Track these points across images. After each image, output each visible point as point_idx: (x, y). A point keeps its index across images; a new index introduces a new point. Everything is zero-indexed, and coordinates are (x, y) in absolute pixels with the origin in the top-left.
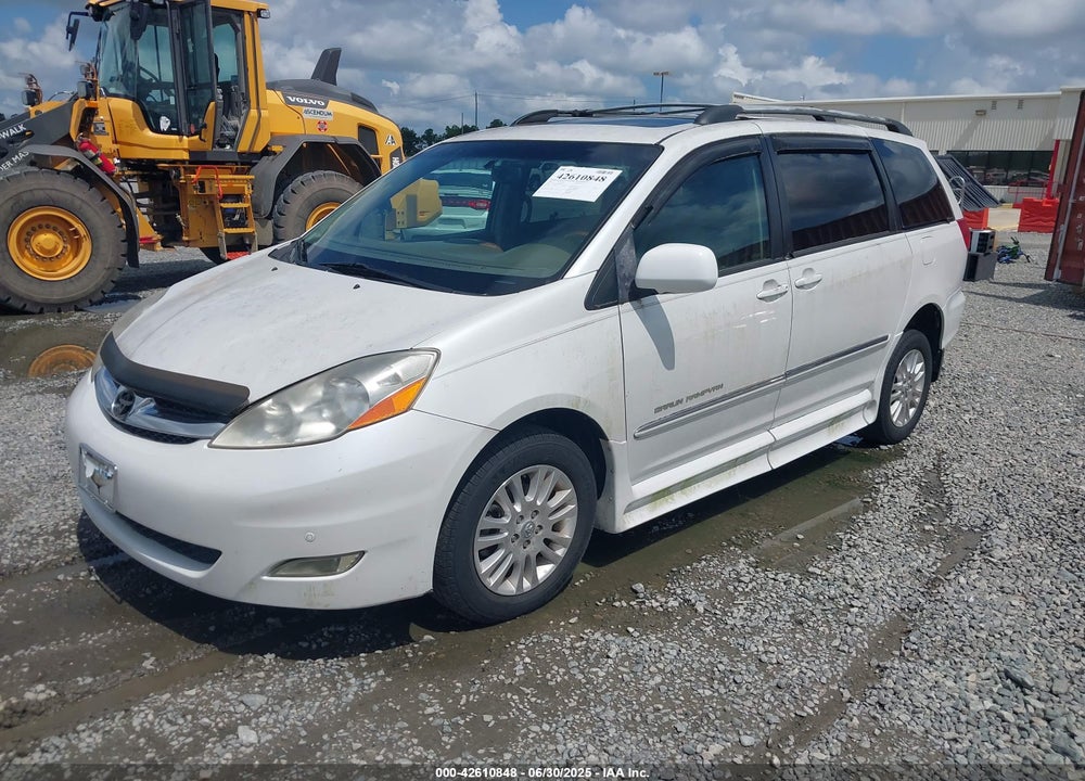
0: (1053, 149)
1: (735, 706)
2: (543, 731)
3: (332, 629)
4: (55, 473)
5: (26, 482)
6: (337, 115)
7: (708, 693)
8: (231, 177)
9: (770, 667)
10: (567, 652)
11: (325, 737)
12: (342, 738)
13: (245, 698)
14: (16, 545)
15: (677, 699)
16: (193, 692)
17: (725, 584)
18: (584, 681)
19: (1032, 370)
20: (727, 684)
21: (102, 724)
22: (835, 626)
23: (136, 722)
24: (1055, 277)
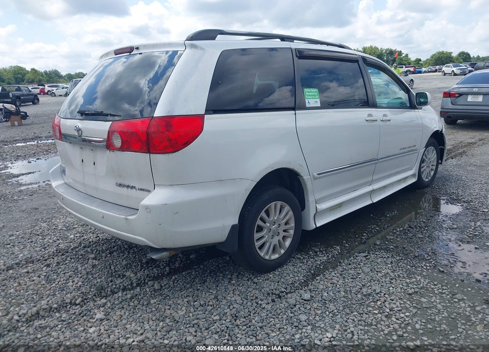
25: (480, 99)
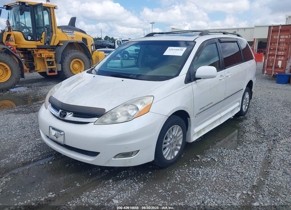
0: (253, 41)
1: (237, 184)
2: (192, 194)
3: (123, 172)
4: (25, 135)
5: (17, 138)
6: (76, 35)
7: (228, 181)
8: (48, 52)
9: (240, 173)
10: (188, 174)
11: (136, 200)
12: (141, 200)
13: (110, 192)
14: (23, 155)
15: (222, 183)
16: (94, 191)
17: (219, 153)
18: (196, 181)
19: (267, 96)
20: (232, 178)
21: (74, 202)
22: (251, 162)
23: (83, 200)
24: (265, 73)
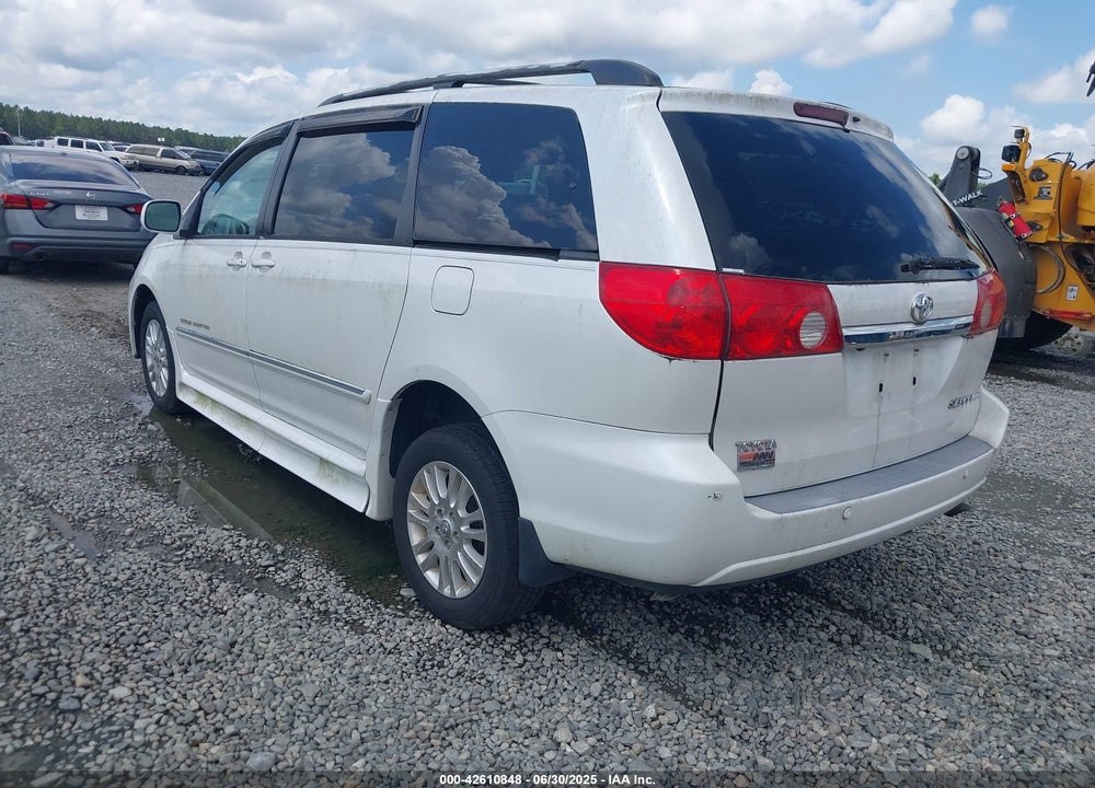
25: (103, 215)
